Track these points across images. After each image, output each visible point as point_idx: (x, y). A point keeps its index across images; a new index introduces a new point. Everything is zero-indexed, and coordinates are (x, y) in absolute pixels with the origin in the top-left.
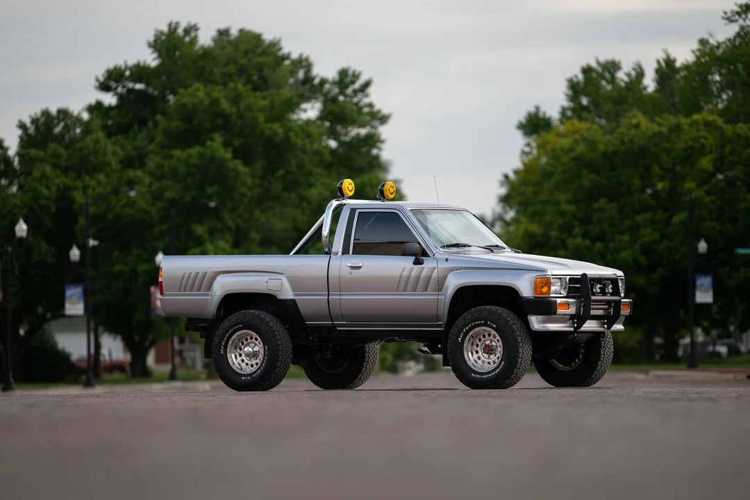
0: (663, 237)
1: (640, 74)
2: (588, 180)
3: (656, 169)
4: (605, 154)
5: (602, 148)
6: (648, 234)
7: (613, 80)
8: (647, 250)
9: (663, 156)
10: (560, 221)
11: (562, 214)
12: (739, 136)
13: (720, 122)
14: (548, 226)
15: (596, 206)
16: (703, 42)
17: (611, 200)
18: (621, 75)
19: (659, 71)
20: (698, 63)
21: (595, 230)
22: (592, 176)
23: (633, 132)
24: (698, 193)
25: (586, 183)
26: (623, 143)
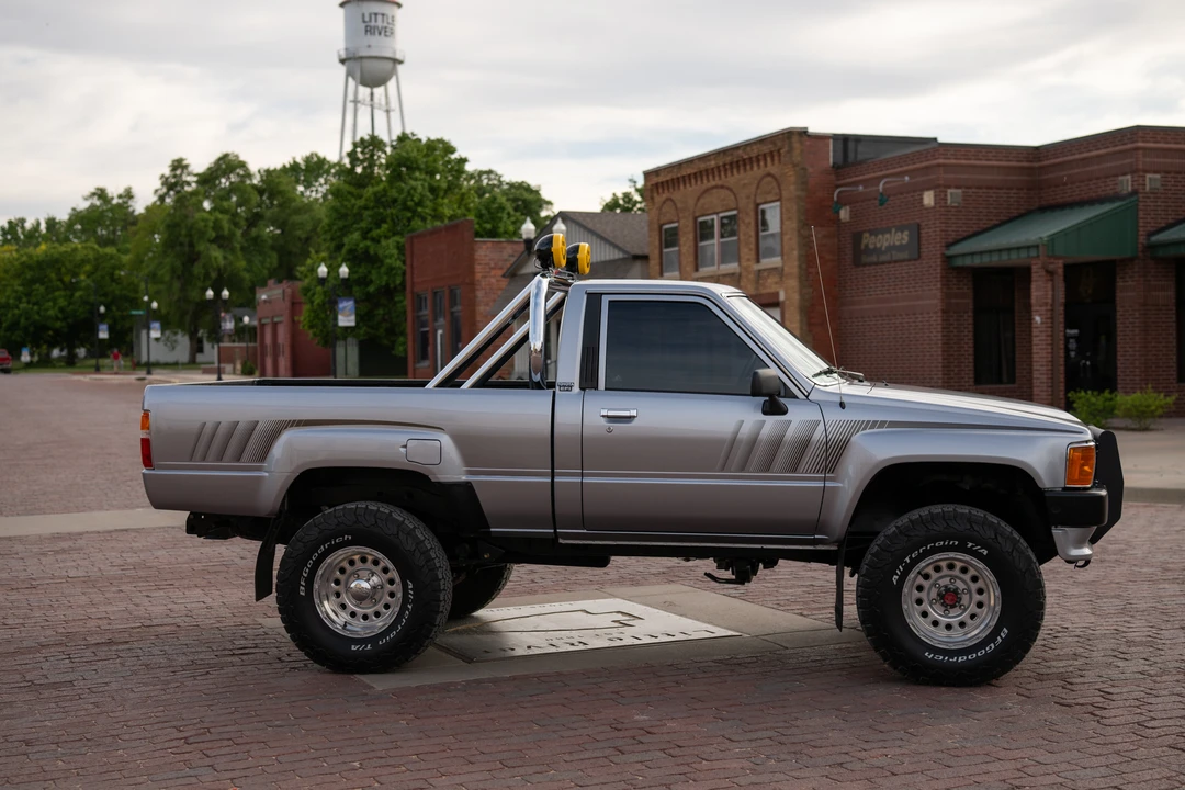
0: (70, 304)
1: (39, 224)
2: (29, 275)
3: (63, 270)
4: (38, 262)
5: (35, 259)
6: (62, 302)
7: (23, 228)
8: (62, 310)
9: (67, 264)
10: (14, 295)
11: (16, 291)
12: (106, 254)
13: (96, 246)
14: (8, 297)
15: (34, 287)
16: (74, 209)
17: (42, 284)
18: (28, 225)
19: (47, 223)
20: (70, 219)
21: (33, 299)
22: (31, 273)
23: (52, 251)
24: (89, 281)
25: (28, 276)
26: (47, 256)
